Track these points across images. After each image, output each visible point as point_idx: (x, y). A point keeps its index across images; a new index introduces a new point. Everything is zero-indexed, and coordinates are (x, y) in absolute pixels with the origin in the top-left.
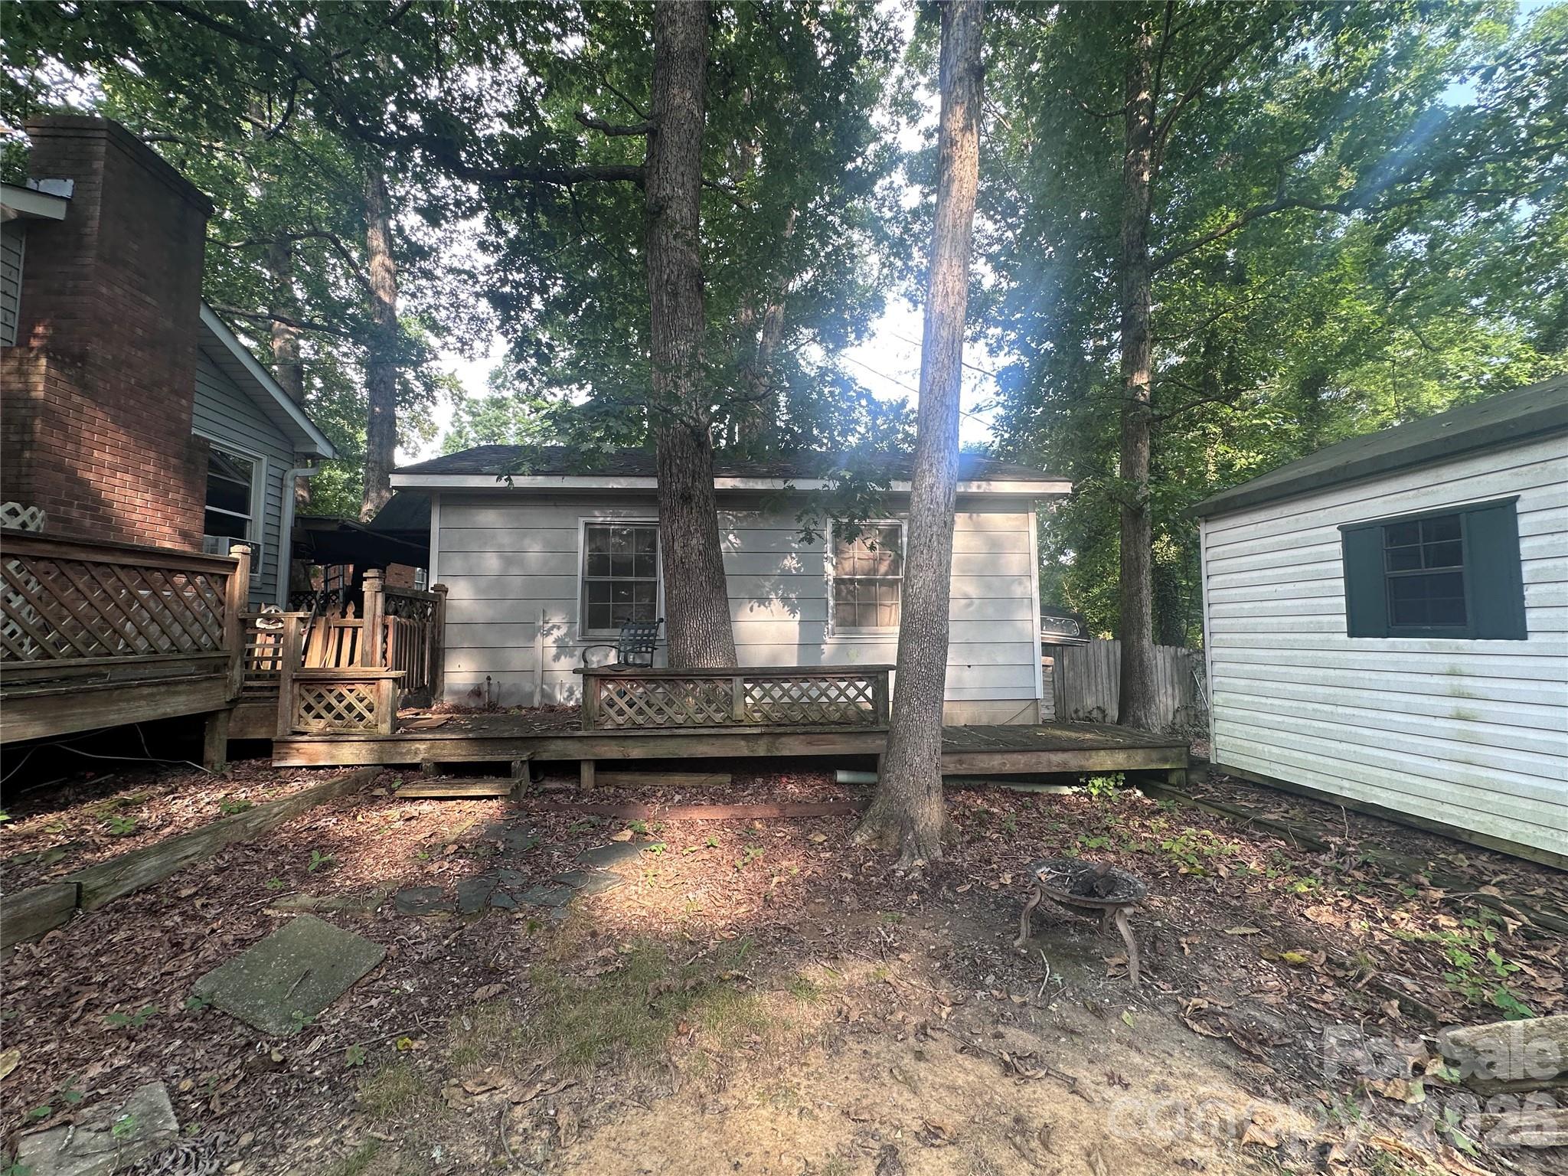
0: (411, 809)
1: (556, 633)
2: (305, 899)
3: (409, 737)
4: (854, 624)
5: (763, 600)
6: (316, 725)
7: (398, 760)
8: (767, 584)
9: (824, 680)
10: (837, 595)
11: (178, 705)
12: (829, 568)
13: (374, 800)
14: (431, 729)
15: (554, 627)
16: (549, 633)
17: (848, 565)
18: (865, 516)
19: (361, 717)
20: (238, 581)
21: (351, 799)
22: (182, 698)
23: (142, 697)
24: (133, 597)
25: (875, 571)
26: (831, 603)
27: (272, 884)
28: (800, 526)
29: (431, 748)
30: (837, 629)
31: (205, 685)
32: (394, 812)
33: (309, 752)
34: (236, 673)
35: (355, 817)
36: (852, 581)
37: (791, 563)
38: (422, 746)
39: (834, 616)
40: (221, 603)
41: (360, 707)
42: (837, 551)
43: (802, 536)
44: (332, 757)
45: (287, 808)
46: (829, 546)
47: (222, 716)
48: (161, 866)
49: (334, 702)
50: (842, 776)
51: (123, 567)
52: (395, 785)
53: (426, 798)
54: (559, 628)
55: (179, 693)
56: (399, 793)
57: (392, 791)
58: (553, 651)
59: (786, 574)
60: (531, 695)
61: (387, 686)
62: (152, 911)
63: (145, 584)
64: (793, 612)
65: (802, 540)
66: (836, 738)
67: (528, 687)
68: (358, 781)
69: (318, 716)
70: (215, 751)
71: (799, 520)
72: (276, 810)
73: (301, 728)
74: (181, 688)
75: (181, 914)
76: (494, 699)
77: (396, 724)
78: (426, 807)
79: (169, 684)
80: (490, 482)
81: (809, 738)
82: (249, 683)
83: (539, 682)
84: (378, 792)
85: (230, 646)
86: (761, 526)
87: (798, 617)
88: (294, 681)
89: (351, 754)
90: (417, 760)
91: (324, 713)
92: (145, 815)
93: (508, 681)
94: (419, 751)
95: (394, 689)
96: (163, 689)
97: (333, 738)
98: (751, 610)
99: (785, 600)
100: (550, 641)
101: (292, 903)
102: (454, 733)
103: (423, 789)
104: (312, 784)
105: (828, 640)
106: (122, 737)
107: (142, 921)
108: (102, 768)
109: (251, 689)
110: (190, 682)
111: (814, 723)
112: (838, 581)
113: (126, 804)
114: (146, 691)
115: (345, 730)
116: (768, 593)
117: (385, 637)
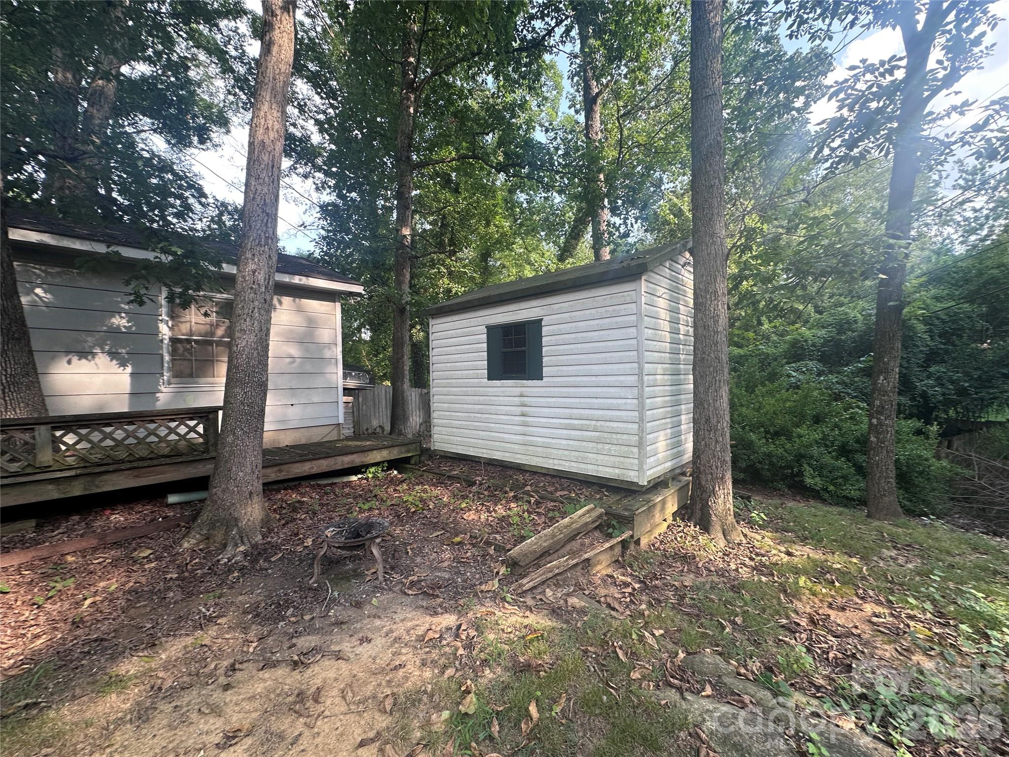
4: (191, 375)
5: (85, 354)
8: (89, 339)
9: (153, 421)
10: (174, 352)
12: (165, 330)
17: (185, 328)
18: (198, 289)
25: (212, 334)
26: (167, 358)
28: (129, 289)
30: (173, 380)
36: (188, 341)
37: (120, 322)
39: (169, 370)
42: (172, 316)
43: (132, 298)
46: (164, 310)
50: (172, 499)
59: (115, 332)
64: (123, 364)
65: (132, 302)
66: (166, 468)
71: (127, 283)
81: (136, 472)
86: (82, 284)
87: (129, 369)
98: (69, 362)
99: (113, 355)
105: (162, 388)
111: (142, 459)
112: (174, 341)
116: (93, 347)
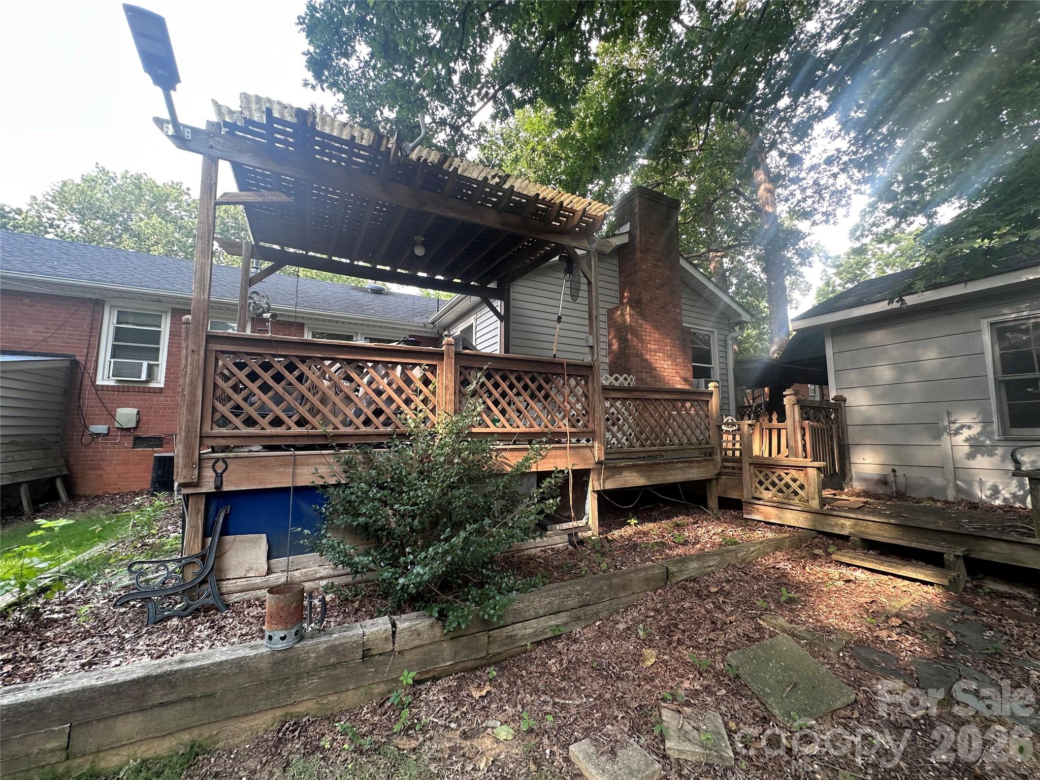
0: (848, 573)
1: (966, 433)
2: (782, 621)
3: (835, 513)
6: (767, 495)
7: (828, 530)
11: (694, 474)
13: (815, 557)
14: (851, 510)
15: (962, 427)
16: (957, 432)
19: (796, 493)
20: (714, 402)
21: (797, 551)
22: (695, 470)
23: (679, 469)
24: (670, 415)
27: (760, 603)
29: (856, 525)
31: (705, 463)
32: (834, 572)
33: (764, 512)
34: (718, 458)
35: (804, 567)
38: (848, 523)
40: (707, 416)
41: (794, 486)
44: (780, 518)
45: (759, 549)
47: (714, 482)
48: (700, 568)
49: (777, 481)
51: (665, 400)
52: (830, 550)
53: (859, 567)
54: (969, 428)
55: (693, 467)
56: (834, 557)
57: (829, 554)
58: (966, 449)
60: (944, 489)
61: (812, 473)
62: (698, 594)
63: (675, 408)
67: (938, 481)
68: (800, 540)
69: (767, 489)
70: (713, 502)
72: (752, 549)
74: (694, 464)
76: (902, 489)
77: (823, 501)
78: (859, 573)
79: (689, 462)
82: (725, 464)
83: (951, 477)
84: (817, 551)
85: (713, 442)
88: (751, 464)
89: (794, 518)
90: (845, 532)
91: (770, 487)
92: (687, 534)
93: (915, 474)
94: (845, 526)
95: (818, 476)
96: (687, 464)
97: (780, 506)
100: (960, 439)
101: (774, 621)
102: (874, 516)
103: (855, 558)
104: (770, 535)
106: (670, 489)
107: (695, 599)
108: (667, 503)
109: (725, 467)
110: (698, 461)
113: (678, 525)
114: (680, 465)
115: (786, 501)
117: (804, 435)
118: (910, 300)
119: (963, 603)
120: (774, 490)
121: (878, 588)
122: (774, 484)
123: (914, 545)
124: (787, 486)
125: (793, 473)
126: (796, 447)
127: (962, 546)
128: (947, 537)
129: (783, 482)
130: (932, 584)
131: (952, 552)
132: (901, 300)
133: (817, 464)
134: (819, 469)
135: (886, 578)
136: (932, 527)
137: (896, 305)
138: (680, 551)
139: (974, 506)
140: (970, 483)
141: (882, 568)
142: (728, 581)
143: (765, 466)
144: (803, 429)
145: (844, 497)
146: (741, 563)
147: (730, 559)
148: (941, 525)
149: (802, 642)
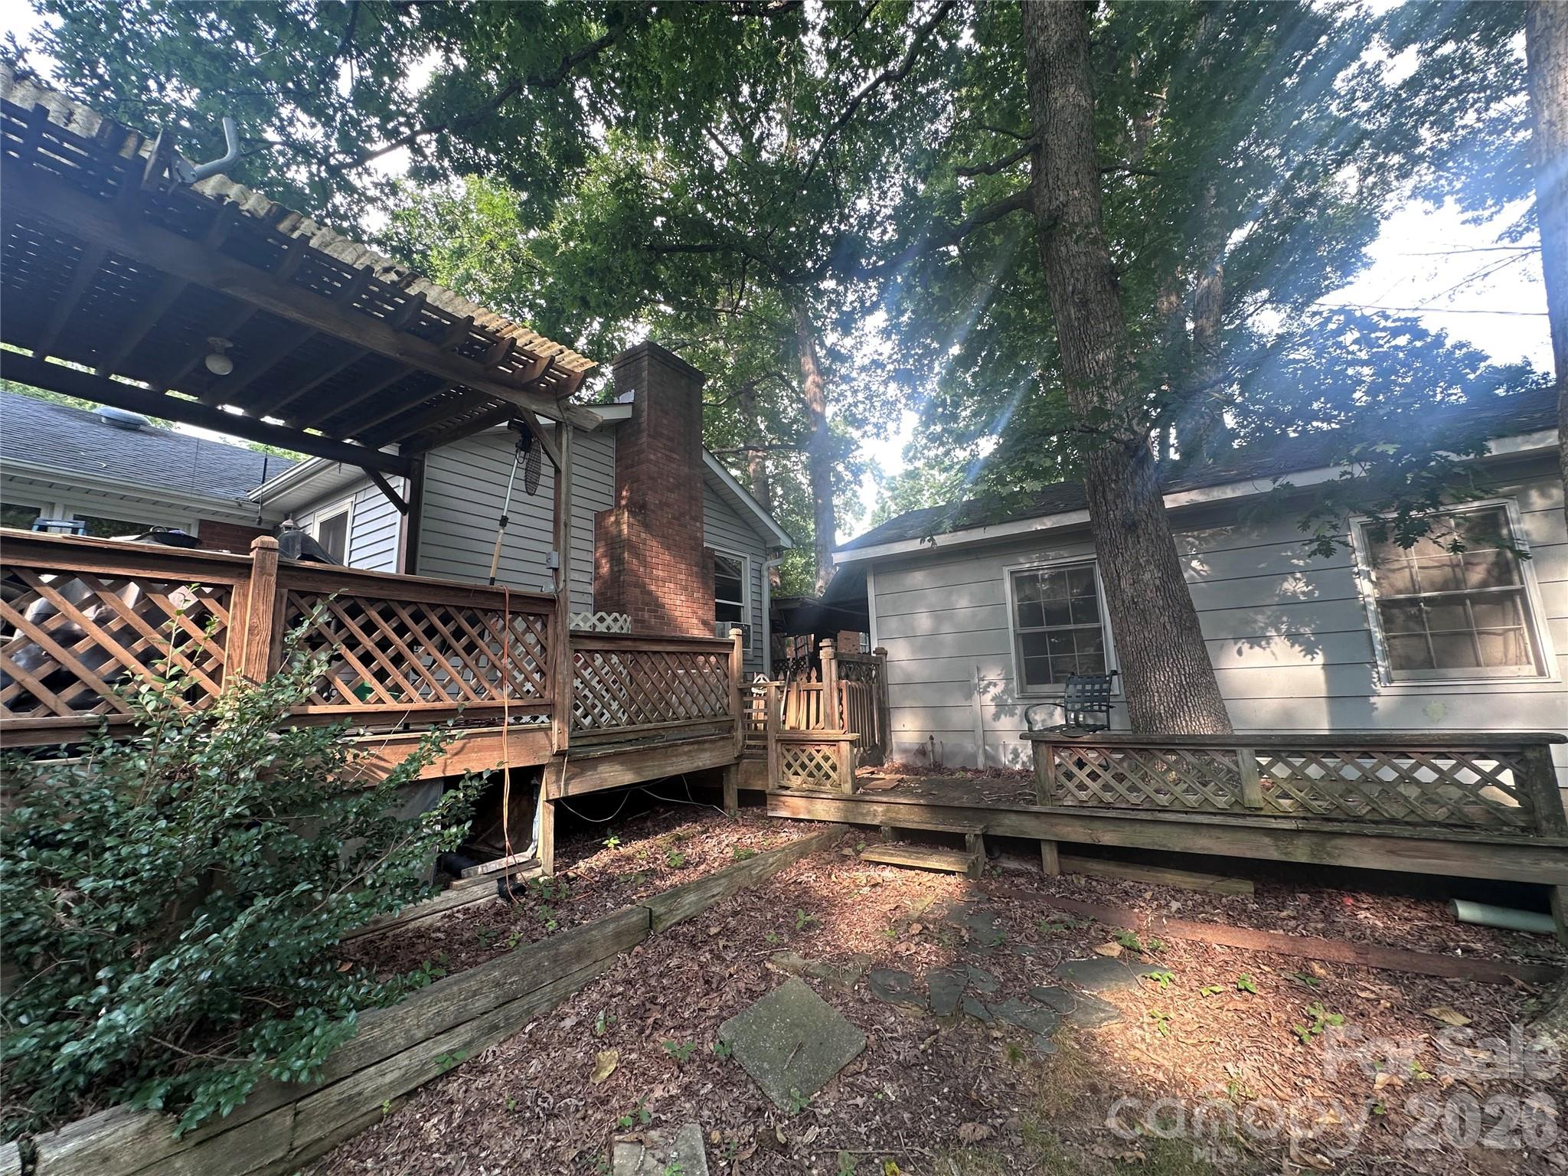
0: (875, 874)
1: (993, 691)
2: (795, 958)
3: (867, 798)
4: (1429, 664)
5: (1257, 639)
6: (795, 782)
7: (860, 821)
8: (1260, 617)
10: (1387, 623)
11: (705, 760)
12: (1366, 588)
13: (844, 859)
14: (886, 792)
15: (989, 684)
16: (985, 691)
17: (1401, 580)
19: (828, 777)
20: (736, 654)
21: (825, 855)
22: (707, 755)
23: (685, 753)
24: (675, 675)
25: (1459, 583)
26: (1378, 635)
27: (771, 937)
29: (887, 811)
30: (1394, 674)
31: (721, 743)
32: (861, 875)
33: (793, 806)
34: (739, 734)
35: (830, 875)
36: (1414, 602)
37: (1295, 586)
38: (880, 809)
39: (1386, 655)
40: (726, 676)
41: (826, 766)
42: (1374, 562)
44: (809, 812)
45: (779, 860)
46: (1359, 556)
47: (733, 769)
48: (700, 900)
49: (807, 762)
50: (1466, 911)
51: (668, 653)
52: (860, 847)
53: (888, 864)
54: (995, 685)
55: (705, 750)
56: (864, 856)
57: (858, 853)
58: (992, 709)
59: (1290, 603)
60: (974, 756)
61: (845, 747)
62: (693, 945)
63: (681, 665)
64: (1310, 651)
66: (1449, 848)
67: (970, 747)
68: (829, 838)
69: (796, 773)
70: (731, 799)
72: (771, 860)
73: (784, 783)
74: (707, 746)
75: (711, 951)
76: (938, 759)
77: (857, 783)
78: (888, 874)
79: (699, 742)
80: (914, 545)
81: (1390, 844)
82: (748, 742)
83: (980, 742)
84: (847, 851)
85: (734, 712)
87: (1320, 658)
88: (778, 741)
89: (825, 810)
90: (876, 822)
91: (800, 771)
92: (689, 851)
93: (950, 741)
94: (877, 813)
95: (851, 751)
96: (696, 747)
97: (810, 795)
99: (1293, 637)
100: (988, 697)
101: (785, 960)
102: (905, 797)
103: (884, 854)
104: (795, 837)
105: (1379, 688)
106: (671, 786)
107: (688, 952)
108: (668, 806)
109: (749, 747)
110: (712, 741)
111: (1393, 821)
112: (1385, 604)
113: (679, 839)
114: (686, 748)
115: (816, 788)
116: (1264, 629)
117: (841, 699)
118: (942, 540)
119: (980, 891)
120: (803, 774)
121: (904, 888)
122: (803, 766)
123: (941, 828)
124: (819, 767)
125: (826, 749)
126: (833, 714)
127: (981, 822)
128: (970, 813)
129: (814, 762)
130: (953, 873)
131: (972, 831)
132: (932, 540)
133: (850, 736)
134: (851, 742)
135: (912, 873)
136: (956, 804)
137: (927, 545)
138: (675, 879)
139: (997, 773)
140: (995, 748)
141: (909, 862)
142: (735, 914)
143: (795, 742)
144: (840, 690)
145: (882, 775)
146: (755, 884)
147: (741, 879)
148: (966, 801)
149: (815, 982)
